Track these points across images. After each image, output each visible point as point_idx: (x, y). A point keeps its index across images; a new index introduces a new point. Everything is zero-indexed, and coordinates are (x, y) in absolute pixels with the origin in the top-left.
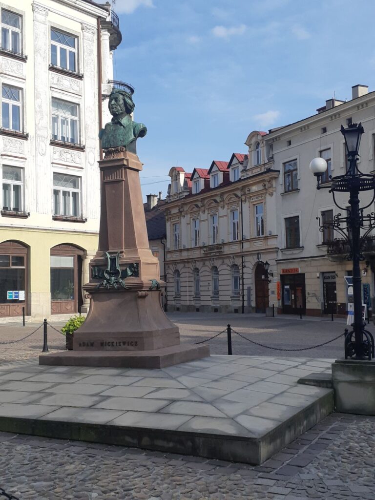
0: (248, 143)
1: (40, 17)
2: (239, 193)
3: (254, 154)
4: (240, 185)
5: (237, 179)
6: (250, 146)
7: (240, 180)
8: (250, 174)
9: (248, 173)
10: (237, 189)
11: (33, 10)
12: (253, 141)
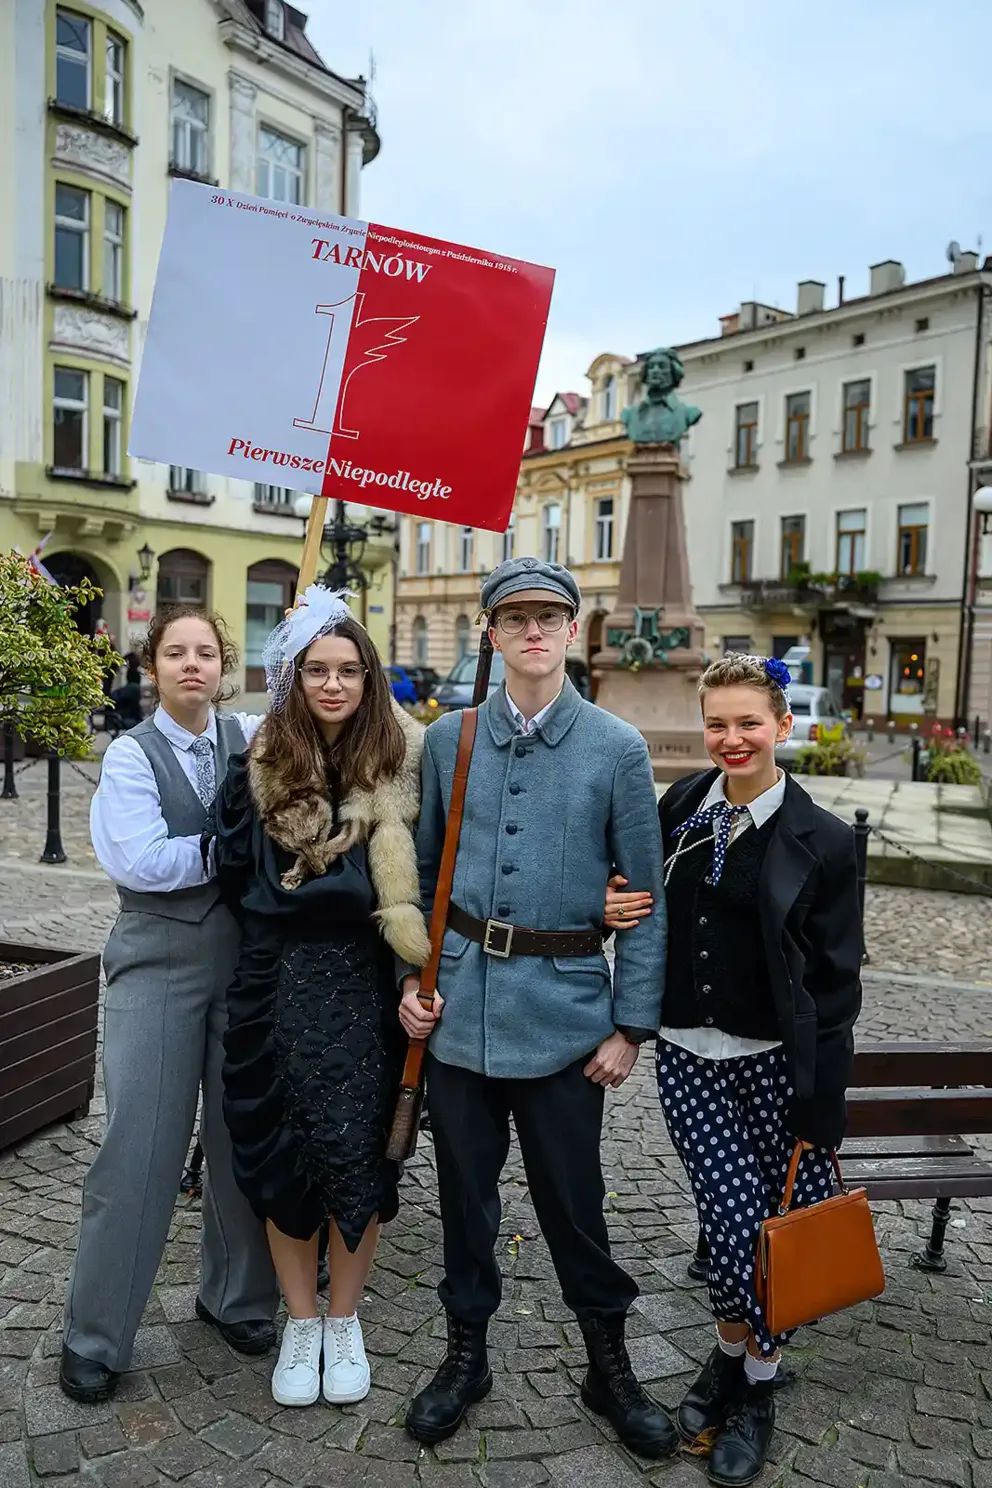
0: (591, 374)
1: (243, 102)
2: (565, 473)
3: (600, 398)
4: (569, 458)
5: (560, 445)
6: (594, 381)
7: (568, 448)
8: (591, 437)
9: (587, 434)
10: (562, 465)
11: (231, 86)
12: (602, 372)
